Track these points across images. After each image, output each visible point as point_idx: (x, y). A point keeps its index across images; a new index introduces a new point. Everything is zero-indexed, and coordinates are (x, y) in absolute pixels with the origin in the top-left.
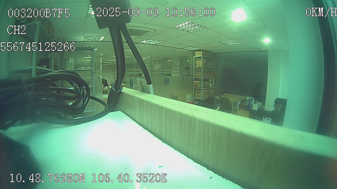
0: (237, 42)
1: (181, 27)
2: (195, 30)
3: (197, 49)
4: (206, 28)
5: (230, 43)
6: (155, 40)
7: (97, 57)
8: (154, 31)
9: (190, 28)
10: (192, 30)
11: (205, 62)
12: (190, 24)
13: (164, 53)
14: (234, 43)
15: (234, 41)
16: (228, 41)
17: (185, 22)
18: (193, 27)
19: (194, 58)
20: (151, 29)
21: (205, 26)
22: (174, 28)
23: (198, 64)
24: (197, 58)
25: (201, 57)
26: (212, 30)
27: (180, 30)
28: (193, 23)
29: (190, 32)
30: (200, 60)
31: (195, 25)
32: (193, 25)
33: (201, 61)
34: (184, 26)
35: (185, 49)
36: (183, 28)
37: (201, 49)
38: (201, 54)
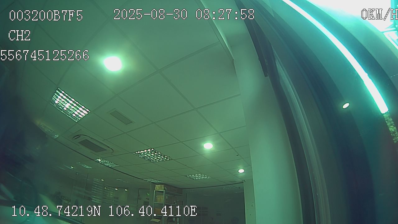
0: (206, 176)
1: (142, 153)
2: (158, 159)
3: (158, 181)
4: (170, 159)
5: (198, 177)
6: (112, 163)
8: (112, 151)
9: (152, 157)
10: (154, 159)
11: (168, 198)
12: (153, 152)
13: (120, 180)
14: (203, 178)
15: (203, 174)
16: (196, 175)
17: (147, 149)
18: (156, 156)
19: (154, 192)
20: (109, 148)
21: (169, 157)
22: (134, 153)
23: (159, 199)
24: (159, 192)
25: (163, 191)
26: (176, 161)
27: (141, 157)
28: (156, 151)
29: (152, 161)
30: (161, 195)
31: (158, 154)
32: (156, 154)
33: (163, 197)
34: (146, 153)
35: (144, 180)
36: (145, 155)
37: (164, 182)
38: (163, 188)
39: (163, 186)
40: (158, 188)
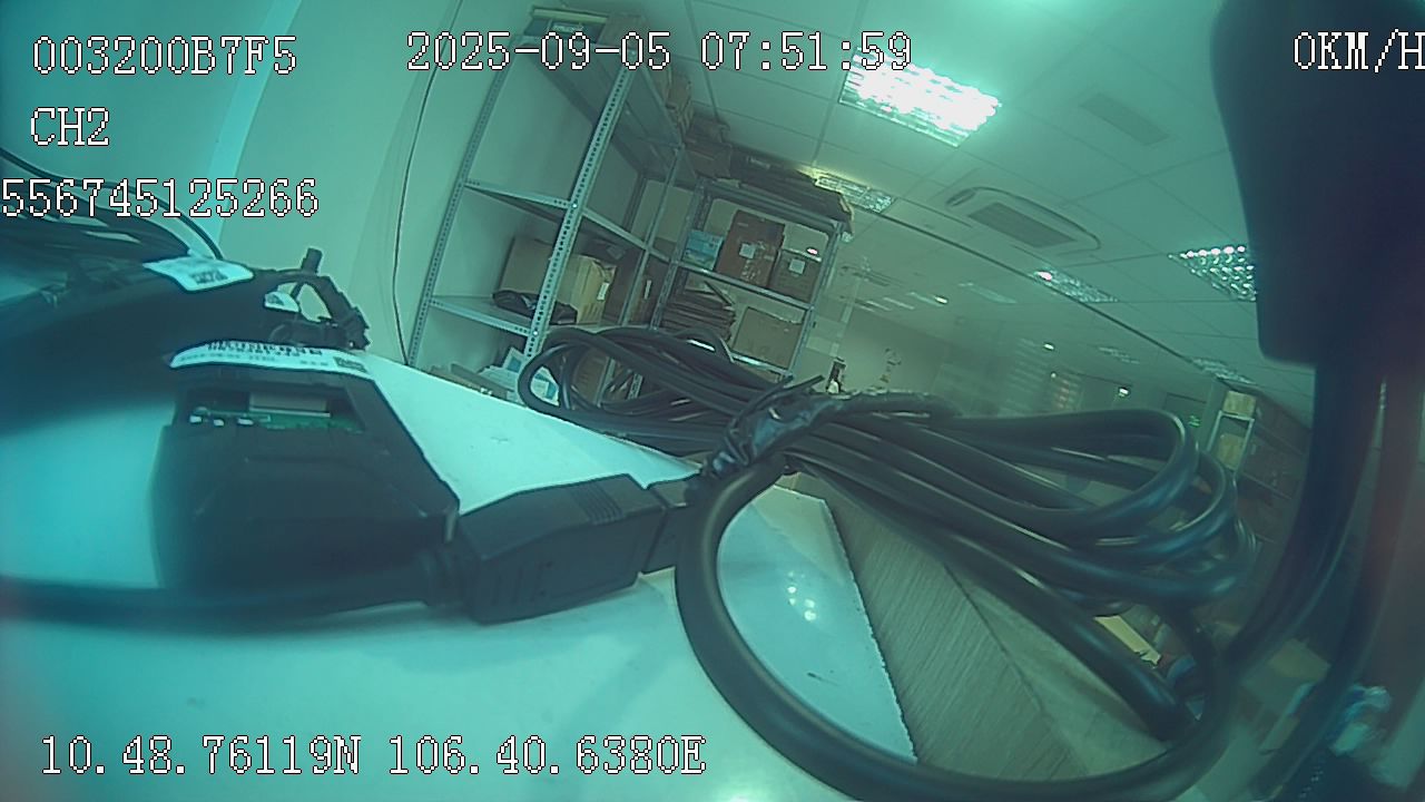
1: (1204, 263)
3: (1242, 380)
6: (1091, 286)
7: (846, 268)
8: (1097, 245)
11: (1257, 452)
12: (1242, 260)
13: (1111, 350)
17: (1223, 245)
19: (1219, 417)
20: (1083, 233)
22: (1175, 258)
23: (1225, 449)
24: (1232, 422)
25: (1248, 423)
27: (1199, 274)
30: (1239, 434)
33: (1242, 444)
34: (1215, 262)
35: (1196, 365)
36: (1212, 270)
37: (1257, 388)
38: (1251, 409)
39: (1252, 400)
40: (1234, 402)
